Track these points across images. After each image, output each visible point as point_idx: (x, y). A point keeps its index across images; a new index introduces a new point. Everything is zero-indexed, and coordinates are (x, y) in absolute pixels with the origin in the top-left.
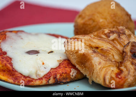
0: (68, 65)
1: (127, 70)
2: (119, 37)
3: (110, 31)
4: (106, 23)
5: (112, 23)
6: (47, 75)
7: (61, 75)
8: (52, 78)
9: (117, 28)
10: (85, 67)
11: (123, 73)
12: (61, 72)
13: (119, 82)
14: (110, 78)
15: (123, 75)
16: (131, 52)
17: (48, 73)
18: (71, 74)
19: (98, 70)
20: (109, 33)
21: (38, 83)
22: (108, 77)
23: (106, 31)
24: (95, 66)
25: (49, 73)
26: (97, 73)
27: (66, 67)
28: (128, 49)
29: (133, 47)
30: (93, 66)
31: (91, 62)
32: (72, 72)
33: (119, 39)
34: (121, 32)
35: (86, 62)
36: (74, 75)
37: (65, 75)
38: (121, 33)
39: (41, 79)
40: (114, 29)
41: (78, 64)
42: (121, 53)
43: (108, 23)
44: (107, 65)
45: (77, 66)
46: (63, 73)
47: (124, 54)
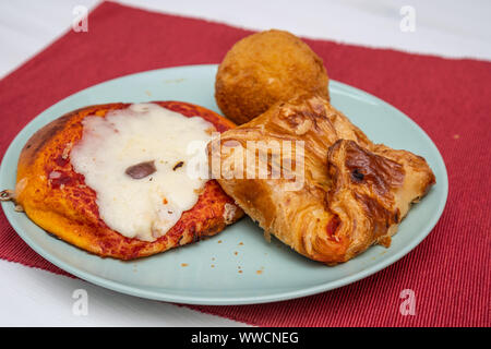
0: (216, 195)
1: (349, 217)
2: (316, 127)
3: (295, 111)
4: (281, 85)
5: (291, 84)
6: (174, 228)
7: (204, 224)
8: (185, 234)
9: (308, 104)
10: (255, 206)
11: (343, 227)
12: (203, 216)
13: (337, 249)
14: (314, 239)
15: (341, 232)
16: (348, 166)
17: (177, 224)
18: (225, 216)
19: (286, 219)
20: (294, 116)
21: (156, 248)
22: (309, 237)
23: (288, 111)
24: (278, 208)
25: (180, 223)
26: (284, 225)
27: (213, 202)
28: (339, 158)
29: (351, 155)
30: (275, 209)
31: (269, 199)
32: (227, 210)
33: (316, 131)
34: (318, 112)
35: (257, 196)
36: (231, 217)
37: (211, 222)
38: (316, 115)
39: (161, 239)
40: (303, 108)
41: (239, 197)
42: (323, 164)
43: (285, 85)
44: (304, 206)
45: (237, 201)
46: (208, 218)
47: (333, 169)
